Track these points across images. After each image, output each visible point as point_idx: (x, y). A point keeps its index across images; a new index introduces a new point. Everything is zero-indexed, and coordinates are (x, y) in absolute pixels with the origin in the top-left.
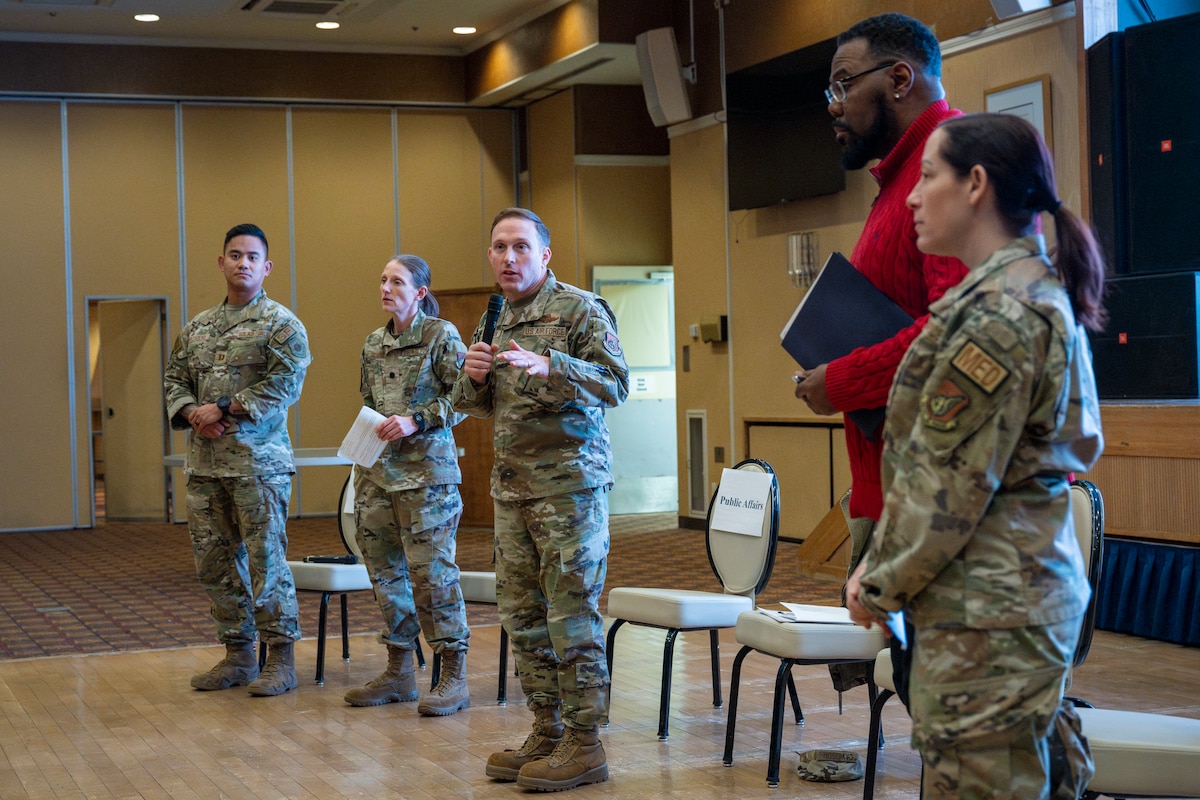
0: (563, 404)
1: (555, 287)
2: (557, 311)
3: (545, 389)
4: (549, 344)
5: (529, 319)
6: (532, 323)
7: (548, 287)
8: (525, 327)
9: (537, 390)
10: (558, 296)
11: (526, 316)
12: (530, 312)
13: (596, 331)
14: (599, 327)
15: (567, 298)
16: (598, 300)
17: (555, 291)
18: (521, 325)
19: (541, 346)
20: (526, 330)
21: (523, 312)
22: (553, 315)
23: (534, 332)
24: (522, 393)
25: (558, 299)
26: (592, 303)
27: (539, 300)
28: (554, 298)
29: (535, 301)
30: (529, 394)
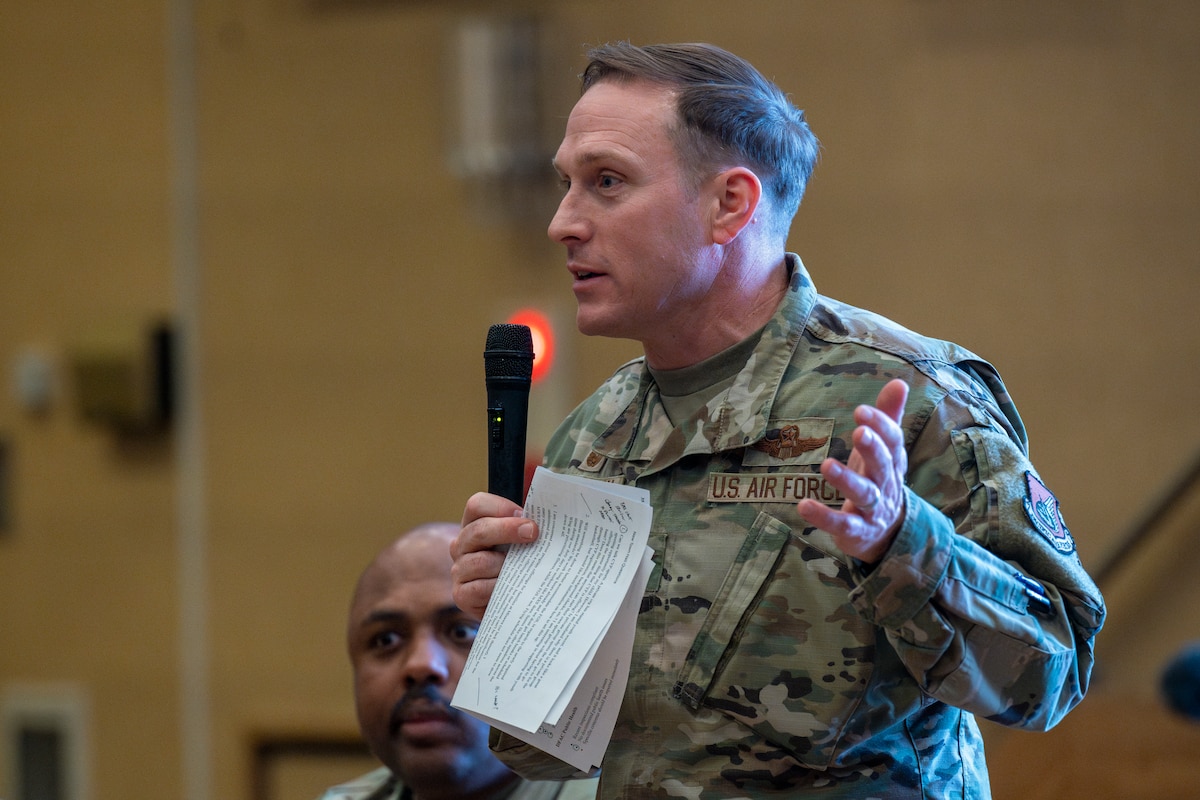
0: (844, 743)
1: (812, 322)
2: (819, 414)
3: (783, 688)
4: (797, 533)
5: (723, 444)
6: (735, 459)
7: (786, 325)
8: (714, 473)
9: (754, 696)
10: (827, 357)
11: (713, 432)
12: (726, 417)
13: (988, 476)
14: (995, 459)
15: (859, 369)
16: (964, 365)
17: (812, 336)
18: (696, 464)
19: (769, 542)
20: (713, 485)
21: (704, 414)
22: (808, 430)
23: (744, 488)
24: (702, 702)
25: (825, 369)
26: (945, 377)
27: (758, 371)
28: (812, 362)
29: (743, 377)
30: (731, 706)
